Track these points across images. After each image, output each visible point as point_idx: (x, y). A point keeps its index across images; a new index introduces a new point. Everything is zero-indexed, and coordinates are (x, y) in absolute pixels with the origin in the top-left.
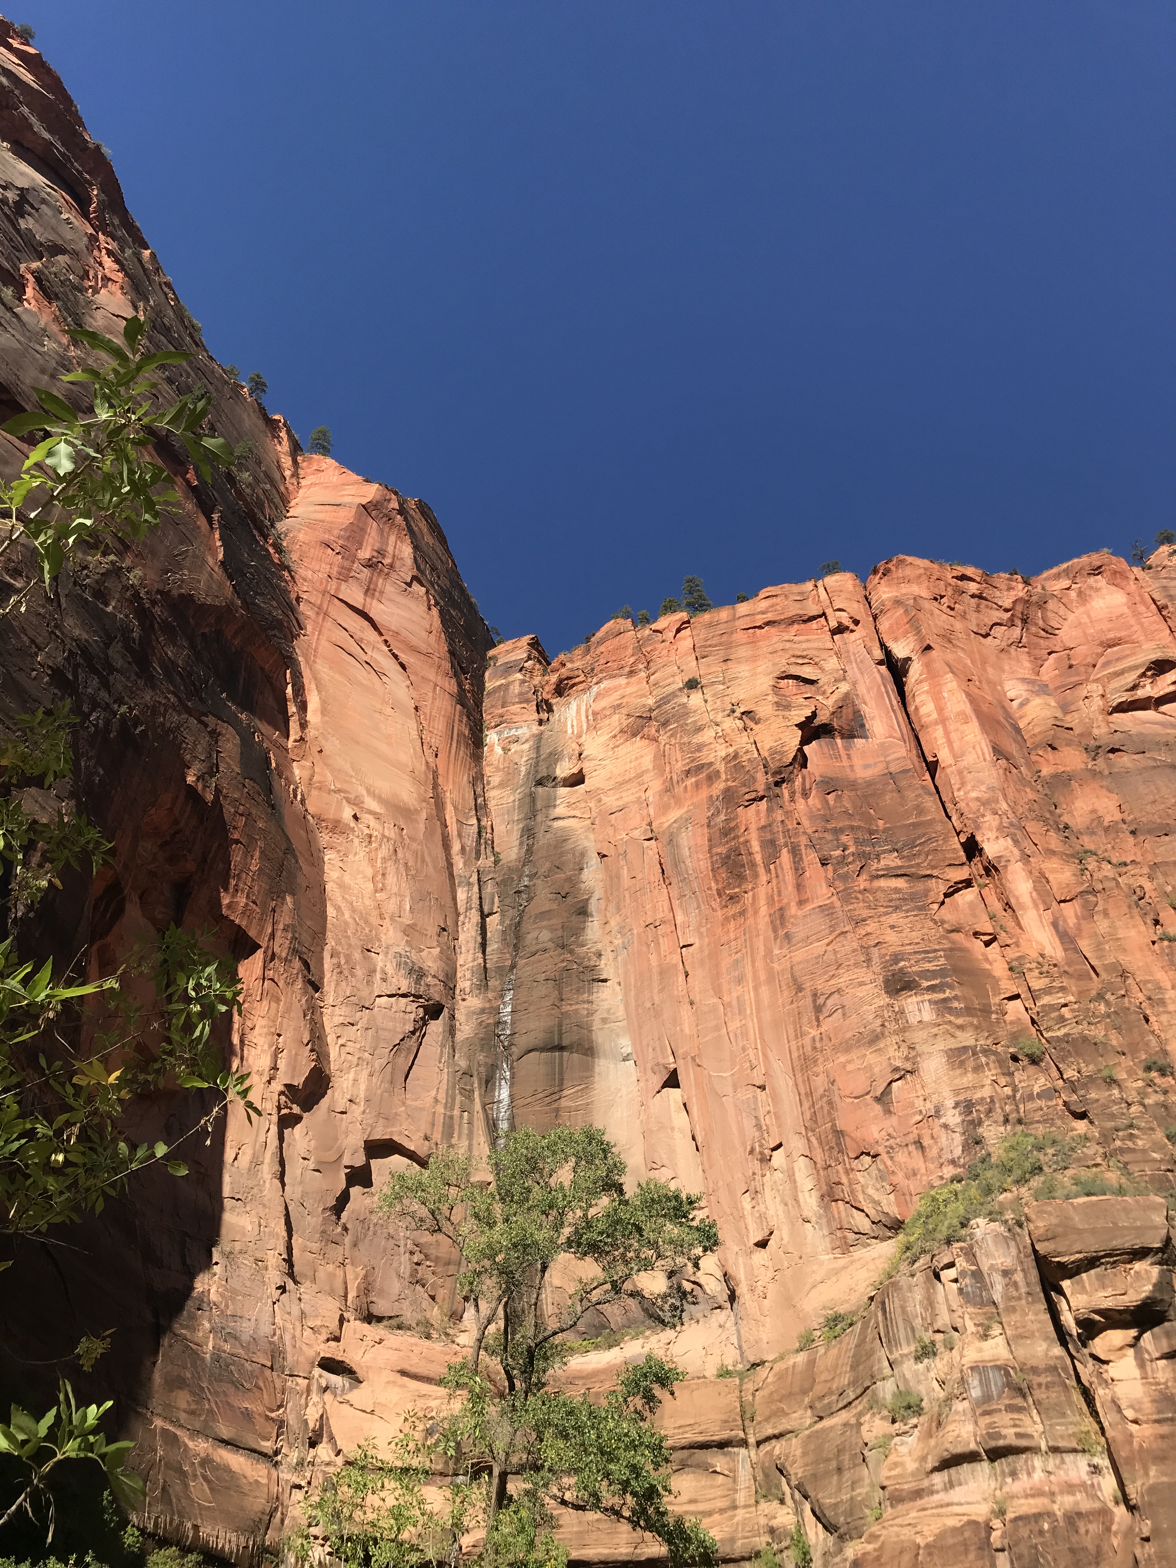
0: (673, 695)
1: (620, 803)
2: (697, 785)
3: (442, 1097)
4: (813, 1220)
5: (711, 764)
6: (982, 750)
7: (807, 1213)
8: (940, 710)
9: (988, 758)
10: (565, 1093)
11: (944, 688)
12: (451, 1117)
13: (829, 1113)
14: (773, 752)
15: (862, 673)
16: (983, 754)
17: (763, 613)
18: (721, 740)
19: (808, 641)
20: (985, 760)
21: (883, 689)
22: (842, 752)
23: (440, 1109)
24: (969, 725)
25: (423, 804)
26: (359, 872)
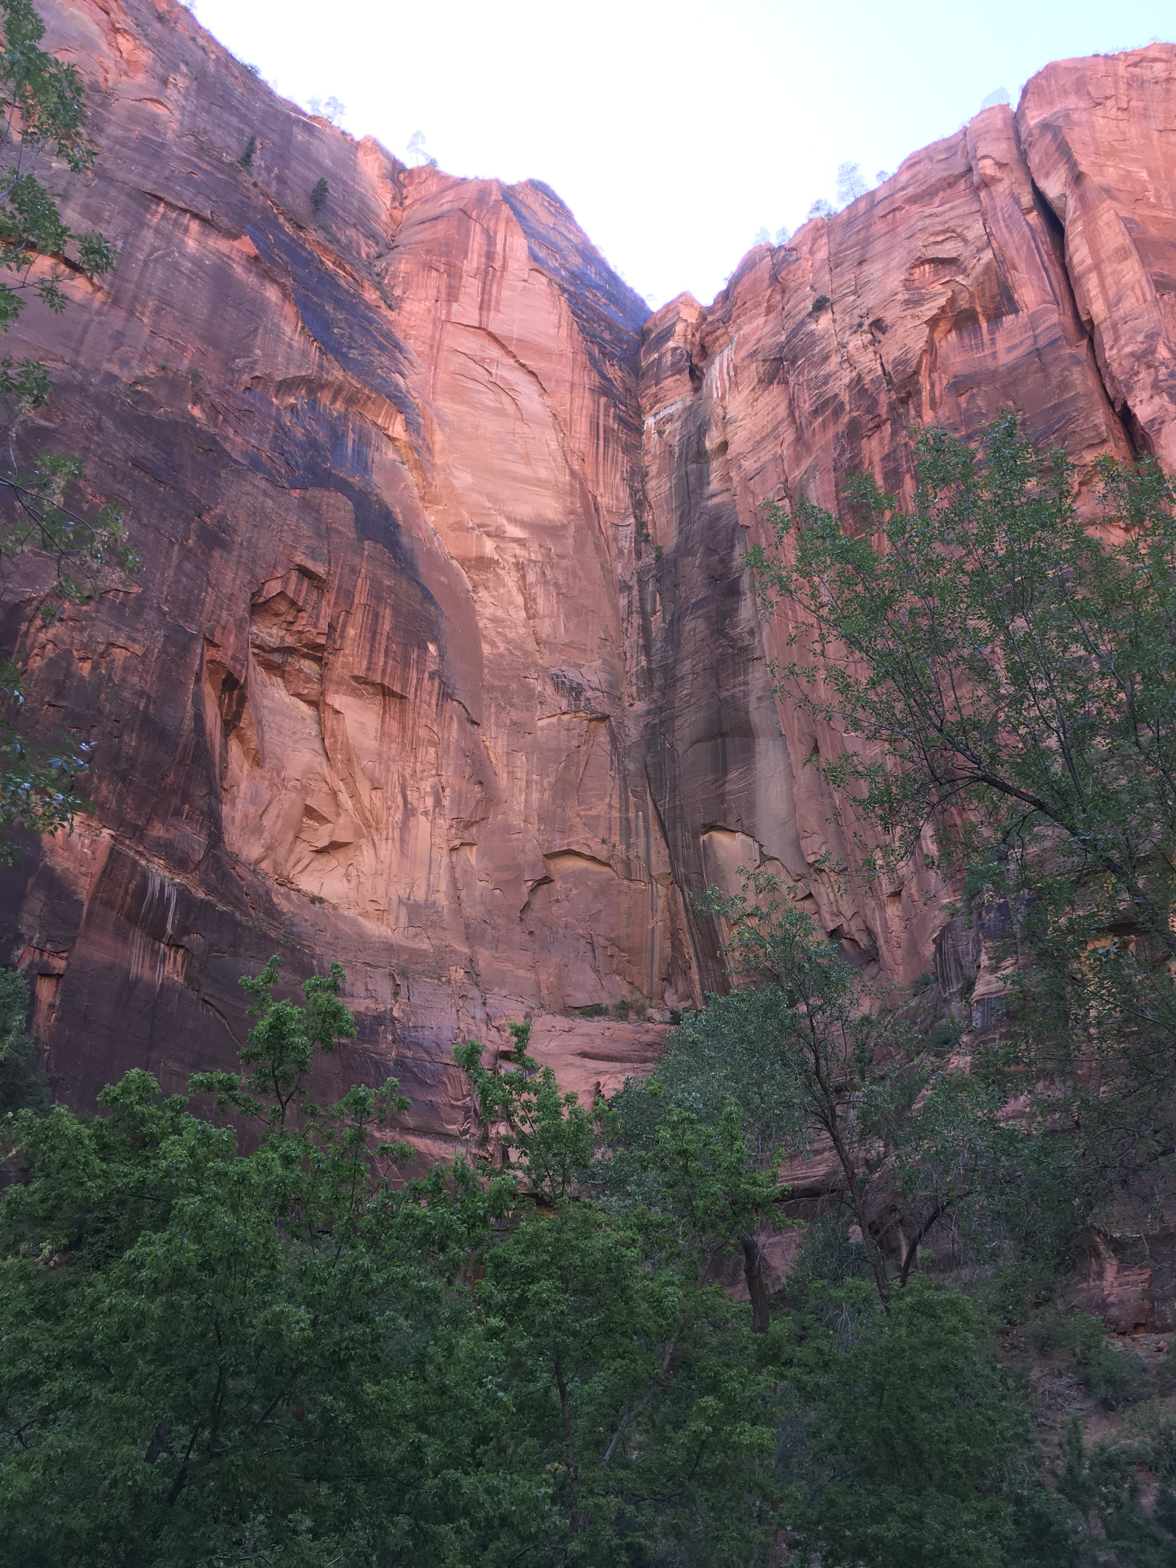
0: (803, 323)
1: (758, 464)
2: (824, 425)
3: (615, 802)
5: (836, 395)
6: (1142, 289)
8: (1094, 251)
9: (1149, 297)
10: (730, 776)
11: (1101, 223)
12: (627, 820)
14: (897, 362)
15: (1010, 232)
16: (1143, 295)
17: (903, 189)
18: (846, 365)
19: (952, 208)
20: (1145, 301)
21: (1033, 244)
22: (986, 337)
23: (616, 814)
24: (1128, 262)
25: (572, 517)
26: (511, 603)
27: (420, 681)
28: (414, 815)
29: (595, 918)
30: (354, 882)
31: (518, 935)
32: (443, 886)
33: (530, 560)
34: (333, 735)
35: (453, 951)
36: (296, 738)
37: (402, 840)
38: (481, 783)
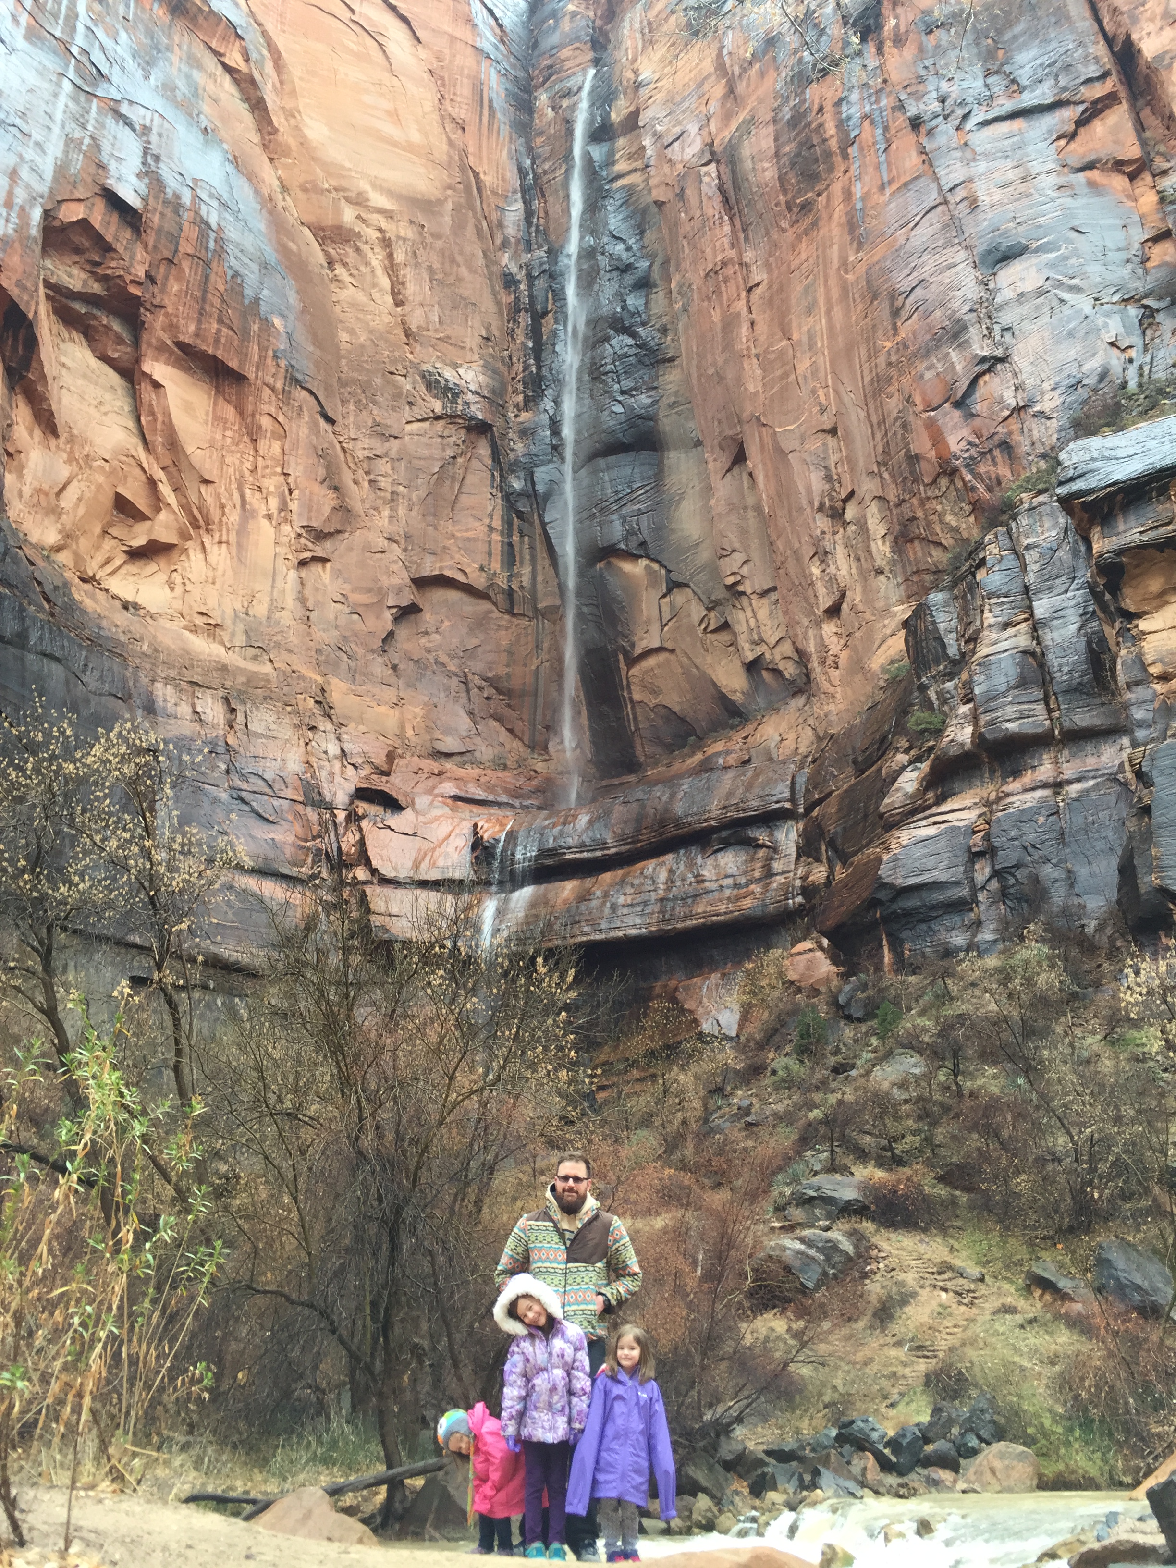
1: (678, 129)
2: (762, 72)
3: (497, 523)
4: (887, 569)
7: (880, 562)
10: (633, 496)
12: (511, 545)
13: (904, 438)
23: (496, 537)
25: (449, 192)
26: (374, 285)
27: (262, 358)
28: (253, 517)
29: (470, 653)
30: (179, 590)
31: (378, 667)
32: (290, 601)
33: (399, 237)
34: (152, 413)
35: (302, 678)
36: (103, 409)
37: (239, 545)
38: (336, 489)
